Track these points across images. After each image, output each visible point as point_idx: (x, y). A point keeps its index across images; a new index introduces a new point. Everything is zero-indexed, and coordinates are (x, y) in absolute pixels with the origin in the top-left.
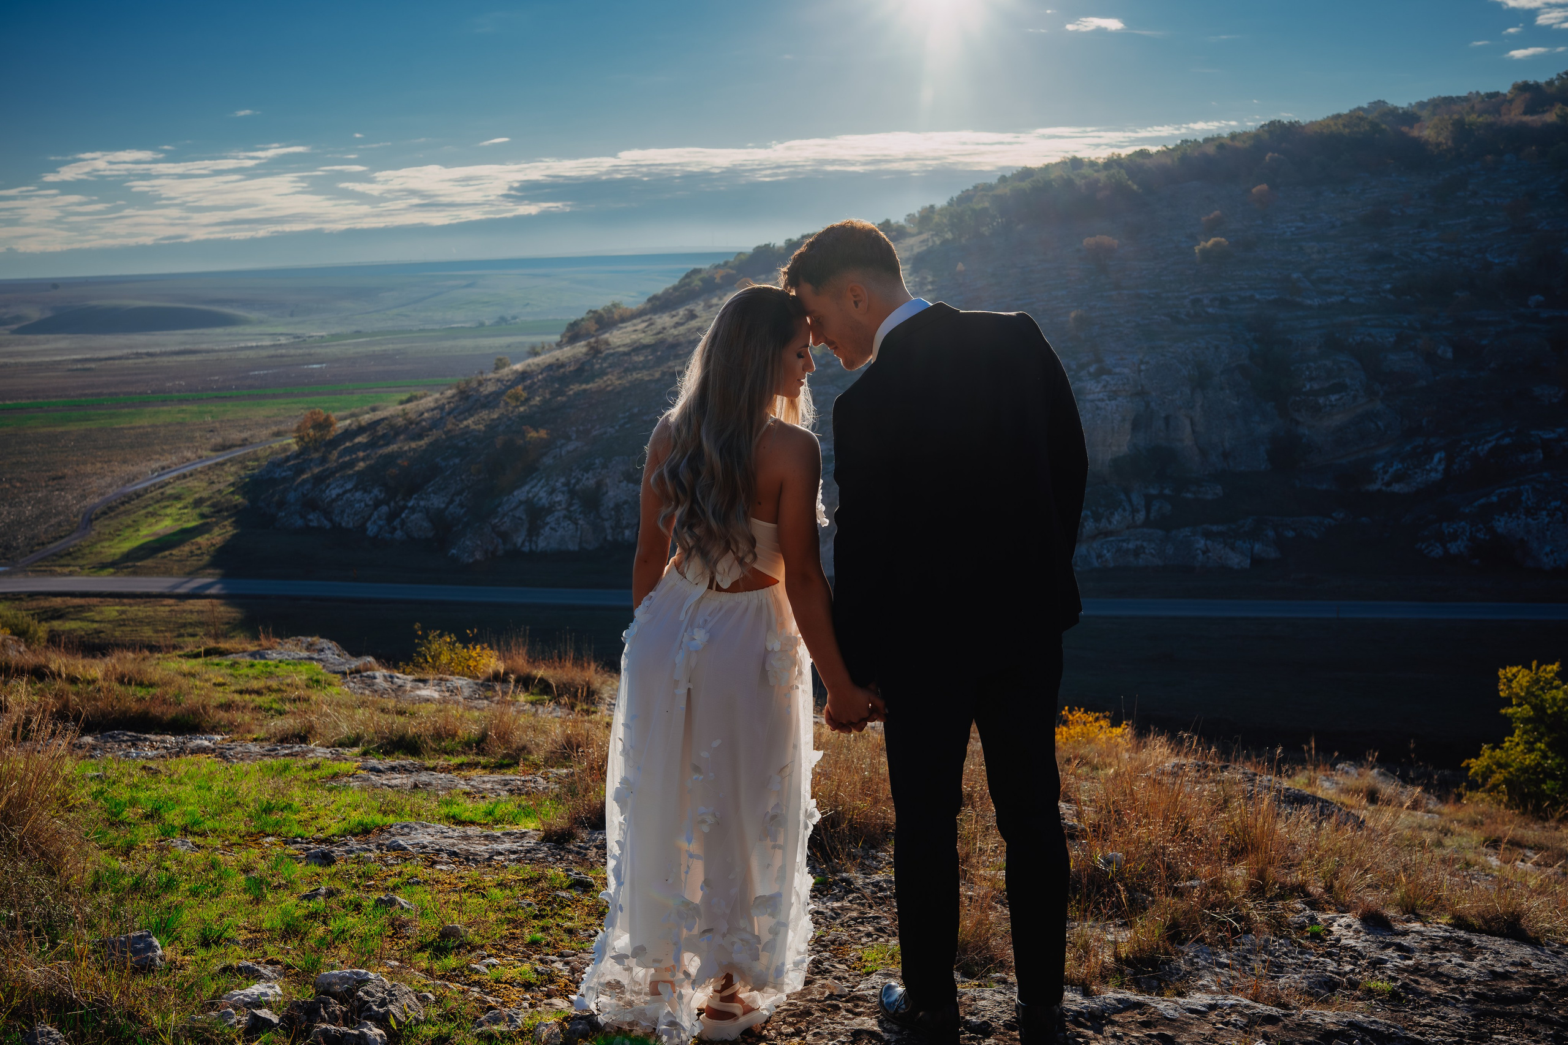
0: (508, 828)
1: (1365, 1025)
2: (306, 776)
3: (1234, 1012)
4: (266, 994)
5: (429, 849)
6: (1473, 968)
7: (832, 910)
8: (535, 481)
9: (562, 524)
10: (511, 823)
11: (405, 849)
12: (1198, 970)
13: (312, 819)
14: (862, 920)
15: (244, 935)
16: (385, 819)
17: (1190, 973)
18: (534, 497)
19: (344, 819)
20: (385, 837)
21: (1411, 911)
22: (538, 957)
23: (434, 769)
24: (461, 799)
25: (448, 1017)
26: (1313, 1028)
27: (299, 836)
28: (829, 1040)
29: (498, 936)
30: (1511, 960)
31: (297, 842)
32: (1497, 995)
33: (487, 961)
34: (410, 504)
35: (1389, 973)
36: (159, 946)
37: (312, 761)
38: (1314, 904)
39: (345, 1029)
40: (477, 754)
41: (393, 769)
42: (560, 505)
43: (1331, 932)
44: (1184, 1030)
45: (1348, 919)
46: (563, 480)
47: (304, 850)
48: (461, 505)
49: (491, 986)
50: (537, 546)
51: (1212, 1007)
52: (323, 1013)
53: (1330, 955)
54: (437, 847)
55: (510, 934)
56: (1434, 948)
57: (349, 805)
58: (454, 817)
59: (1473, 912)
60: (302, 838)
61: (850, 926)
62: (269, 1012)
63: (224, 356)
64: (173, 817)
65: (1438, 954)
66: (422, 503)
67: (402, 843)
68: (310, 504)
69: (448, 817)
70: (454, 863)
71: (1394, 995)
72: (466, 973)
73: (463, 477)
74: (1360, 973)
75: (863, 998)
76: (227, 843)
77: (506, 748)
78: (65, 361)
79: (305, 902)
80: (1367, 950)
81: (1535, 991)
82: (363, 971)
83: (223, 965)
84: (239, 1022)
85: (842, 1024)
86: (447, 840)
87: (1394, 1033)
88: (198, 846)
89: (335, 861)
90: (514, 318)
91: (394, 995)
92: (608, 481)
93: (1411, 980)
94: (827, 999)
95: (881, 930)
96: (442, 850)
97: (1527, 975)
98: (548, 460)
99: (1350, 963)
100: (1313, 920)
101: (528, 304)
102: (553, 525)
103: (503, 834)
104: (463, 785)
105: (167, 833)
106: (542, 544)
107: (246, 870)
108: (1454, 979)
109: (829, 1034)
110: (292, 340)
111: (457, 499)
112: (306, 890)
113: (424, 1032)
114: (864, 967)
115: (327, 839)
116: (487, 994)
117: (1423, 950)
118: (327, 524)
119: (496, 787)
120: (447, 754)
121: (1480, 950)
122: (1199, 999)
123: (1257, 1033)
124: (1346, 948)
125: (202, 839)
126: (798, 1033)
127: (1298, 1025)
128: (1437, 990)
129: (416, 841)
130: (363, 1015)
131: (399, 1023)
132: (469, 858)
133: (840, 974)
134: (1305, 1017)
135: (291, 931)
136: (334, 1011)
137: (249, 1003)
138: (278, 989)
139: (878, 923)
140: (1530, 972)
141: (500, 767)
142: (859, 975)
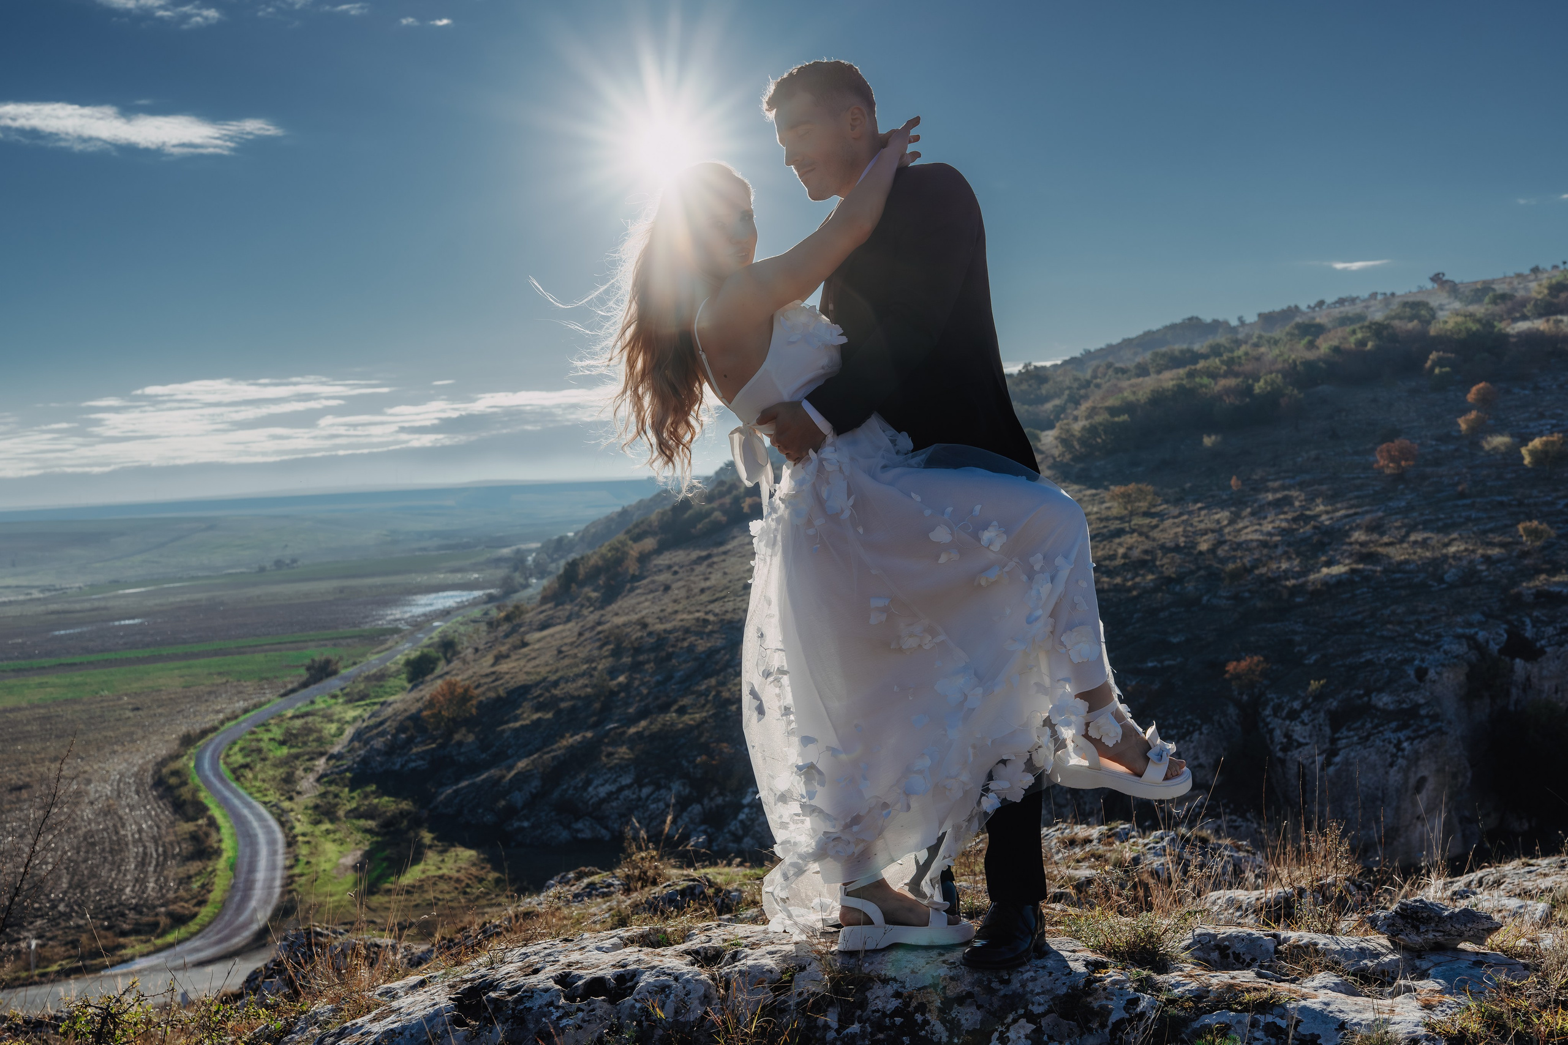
90: (294, 561)
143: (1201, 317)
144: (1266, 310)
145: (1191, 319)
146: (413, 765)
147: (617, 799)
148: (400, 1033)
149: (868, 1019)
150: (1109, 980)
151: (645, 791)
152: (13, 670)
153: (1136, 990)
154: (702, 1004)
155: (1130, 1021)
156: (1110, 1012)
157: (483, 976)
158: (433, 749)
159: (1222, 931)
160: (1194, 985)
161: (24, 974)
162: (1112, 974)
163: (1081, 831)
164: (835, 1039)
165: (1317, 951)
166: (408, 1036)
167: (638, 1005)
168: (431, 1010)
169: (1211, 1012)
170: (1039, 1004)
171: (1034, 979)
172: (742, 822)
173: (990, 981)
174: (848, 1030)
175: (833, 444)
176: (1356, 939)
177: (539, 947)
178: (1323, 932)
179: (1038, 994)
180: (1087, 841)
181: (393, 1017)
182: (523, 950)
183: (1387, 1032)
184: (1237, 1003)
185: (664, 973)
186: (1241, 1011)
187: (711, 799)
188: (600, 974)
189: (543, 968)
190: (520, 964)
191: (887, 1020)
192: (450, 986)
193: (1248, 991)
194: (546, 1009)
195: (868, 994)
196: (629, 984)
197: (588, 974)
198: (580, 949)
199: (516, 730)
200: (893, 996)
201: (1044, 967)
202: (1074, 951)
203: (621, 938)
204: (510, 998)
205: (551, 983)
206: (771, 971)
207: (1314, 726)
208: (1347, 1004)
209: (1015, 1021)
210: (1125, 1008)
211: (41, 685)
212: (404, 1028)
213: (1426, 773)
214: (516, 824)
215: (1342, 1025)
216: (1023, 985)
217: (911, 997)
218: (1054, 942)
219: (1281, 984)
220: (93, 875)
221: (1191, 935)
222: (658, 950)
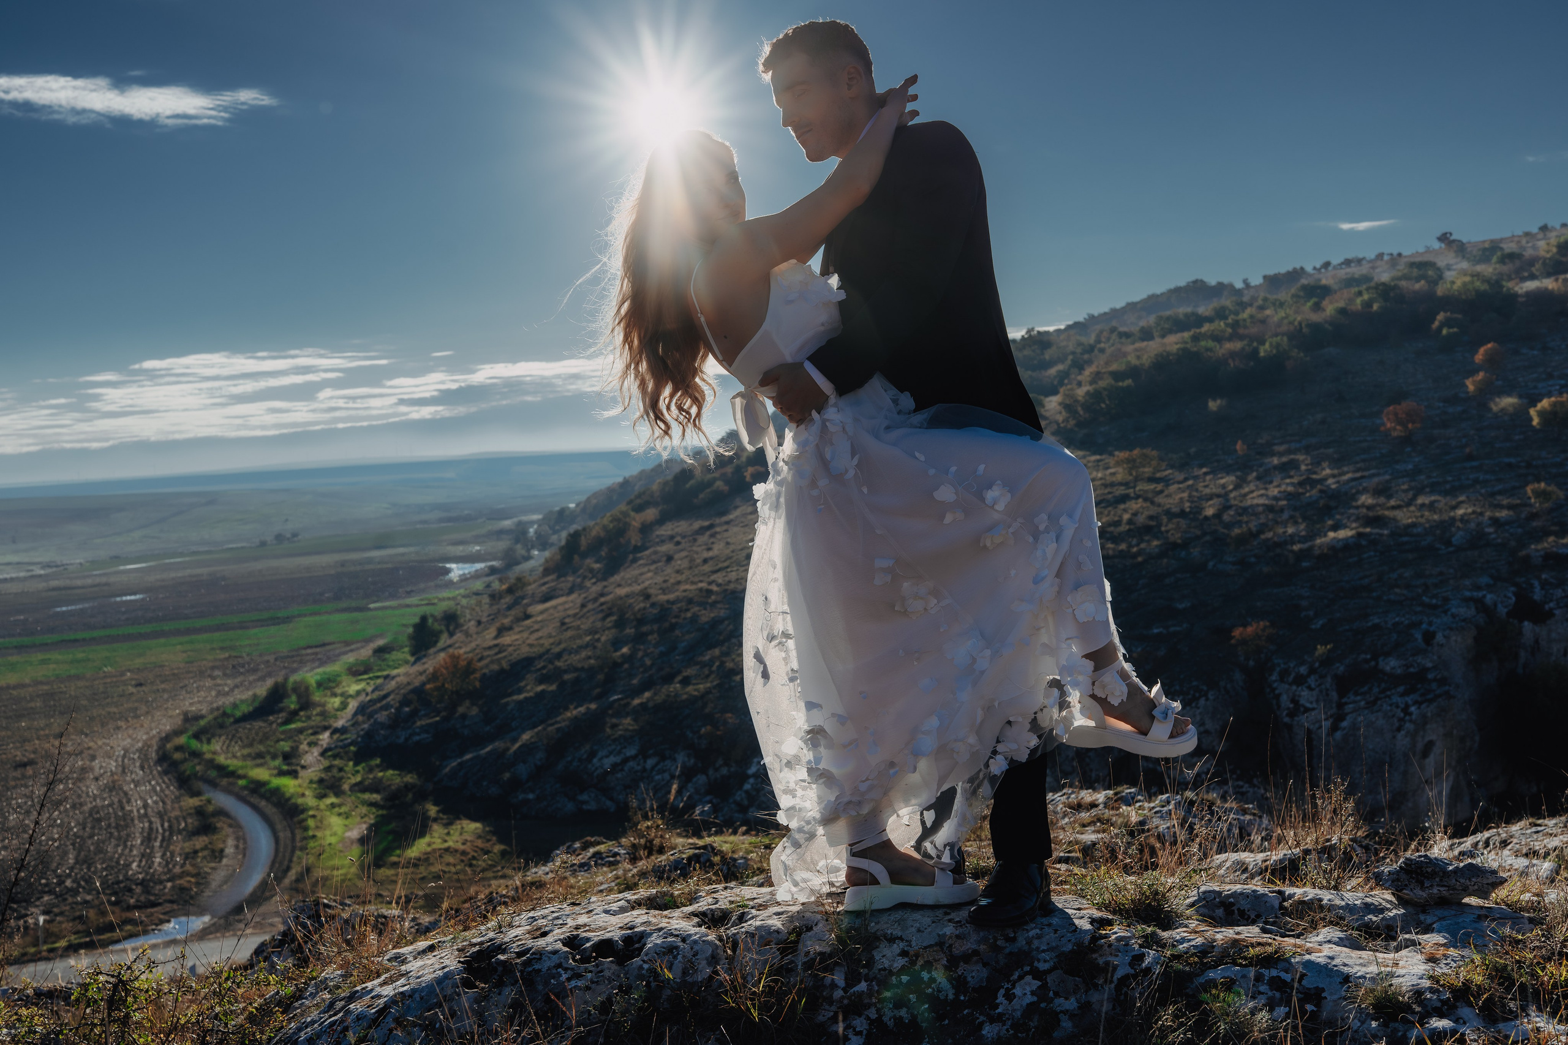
90: (295, 535)
143: (1205, 279)
144: (1271, 272)
145: (1195, 282)
146: (417, 738)
147: (622, 770)
148: (410, 996)
149: (875, 978)
150: (1114, 937)
151: (650, 763)
152: (16, 647)
153: (1141, 946)
154: (709, 964)
155: (1135, 976)
156: (1115, 968)
157: (491, 940)
158: (437, 722)
159: (1227, 888)
160: (1199, 940)
161: (32, 950)
162: (1118, 931)
163: (1087, 796)
164: (842, 997)
165: (1321, 907)
166: (418, 999)
167: (646, 966)
168: (440, 973)
169: (1215, 967)
170: (1045, 961)
171: (1039, 937)
172: (747, 792)
173: (996, 939)
174: (856, 989)
175: (835, 405)
176: (1360, 895)
177: (546, 911)
178: (1328, 888)
179: (1044, 951)
180: (1093, 805)
181: (402, 981)
182: (531, 914)
183: (1391, 985)
184: (1242, 958)
185: (672, 935)
186: (1246, 966)
187: (716, 770)
188: (608, 936)
189: (551, 931)
190: (528, 927)
191: (894, 978)
192: (459, 950)
193: (1252, 946)
194: (554, 971)
195: (875, 953)
196: (637, 946)
197: (595, 937)
198: (588, 912)
199: (520, 702)
200: (899, 955)
201: (1050, 925)
202: (1079, 909)
203: (628, 901)
204: (518, 961)
205: (559, 946)
206: (778, 932)
207: (1321, 691)
208: (1351, 958)
209: (1021, 978)
210: (1130, 964)
211: (44, 662)
212: (414, 991)
213: (1434, 737)
214: (521, 797)
215: (1347, 978)
216: (1029, 942)
217: (917, 956)
218: (1058, 901)
219: (1286, 939)
220: (99, 850)
221: (1195, 892)
222: (665, 913)
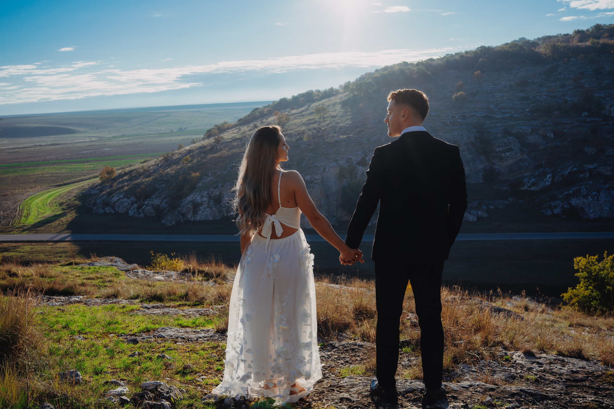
0: (202, 328)
1: (526, 390)
2: (121, 311)
3: (479, 387)
4: (123, 391)
5: (173, 337)
6: (565, 370)
7: (328, 355)
8: (195, 193)
9: (206, 210)
10: (202, 326)
11: (164, 337)
12: (464, 373)
13: (127, 327)
14: (339, 358)
15: (110, 370)
16: (155, 326)
17: (461, 374)
18: (195, 199)
19: (139, 327)
20: (156, 333)
21: (542, 350)
22: (220, 375)
23: (169, 307)
24: (182, 318)
25: (192, 397)
26: (507, 392)
27: (123, 333)
28: (332, 402)
29: (205, 368)
30: (578, 366)
31: (122, 336)
32: (574, 379)
33: (202, 377)
34: (146, 203)
35: (534, 372)
36: (80, 375)
37: (122, 305)
38: (506, 348)
39: (155, 402)
40: (185, 301)
41: (153, 307)
42: (205, 202)
43: (513, 358)
44: (461, 394)
45: (519, 353)
46: (206, 192)
47: (125, 339)
48: (166, 203)
49: (205, 386)
50: (196, 218)
51: (471, 386)
52: (146, 397)
53: (513, 367)
54: (177, 336)
55: (209, 367)
56: (551, 363)
57: (140, 321)
58: (180, 325)
59: (565, 349)
60: (124, 334)
61: (335, 361)
62: (126, 397)
63: (70, 146)
64: (73, 327)
65: (552, 365)
66: (151, 203)
67: (163, 335)
68: (106, 204)
69: (178, 325)
70: (183, 342)
71: (536, 381)
72: (195, 382)
73: (167, 192)
74: (524, 373)
75: (343, 387)
76: (96, 337)
77: (197, 298)
78: (6, 149)
79: (131, 358)
80: (527, 364)
81: (588, 377)
82: (159, 381)
83: (105, 381)
84: (115, 401)
85: (336, 396)
86: (180, 333)
87: (537, 393)
88: (85, 338)
89: (138, 342)
90: (185, 128)
91: (171, 390)
92: (224, 192)
93: (543, 375)
94: (329, 387)
95: (347, 362)
96: (179, 337)
97: (584, 372)
98: (200, 185)
99: (520, 369)
100: (506, 354)
101: (191, 123)
102: (203, 210)
103: (201, 331)
104: (181, 313)
105: (73, 333)
106: (198, 218)
107: (106, 346)
108: (558, 374)
109: (331, 399)
110: (97, 139)
111: (165, 201)
112: (130, 353)
113: (184, 403)
114: (342, 375)
115: (133, 334)
116: (204, 389)
117: (547, 364)
118: (113, 212)
119: (194, 313)
120: (174, 301)
121: (568, 363)
122: (466, 384)
123: (487, 395)
124: (518, 364)
125: (86, 335)
126: (320, 399)
127: (502, 391)
128: (552, 378)
129: (168, 334)
130: (161, 397)
131: (174, 400)
132: (189, 340)
133: (333, 378)
134: (504, 388)
135: (127, 369)
136: (150, 396)
137: (117, 394)
138: (127, 389)
139: (345, 359)
140: (586, 370)
141: (195, 305)
142: (340, 378)
152: (53, 163)
